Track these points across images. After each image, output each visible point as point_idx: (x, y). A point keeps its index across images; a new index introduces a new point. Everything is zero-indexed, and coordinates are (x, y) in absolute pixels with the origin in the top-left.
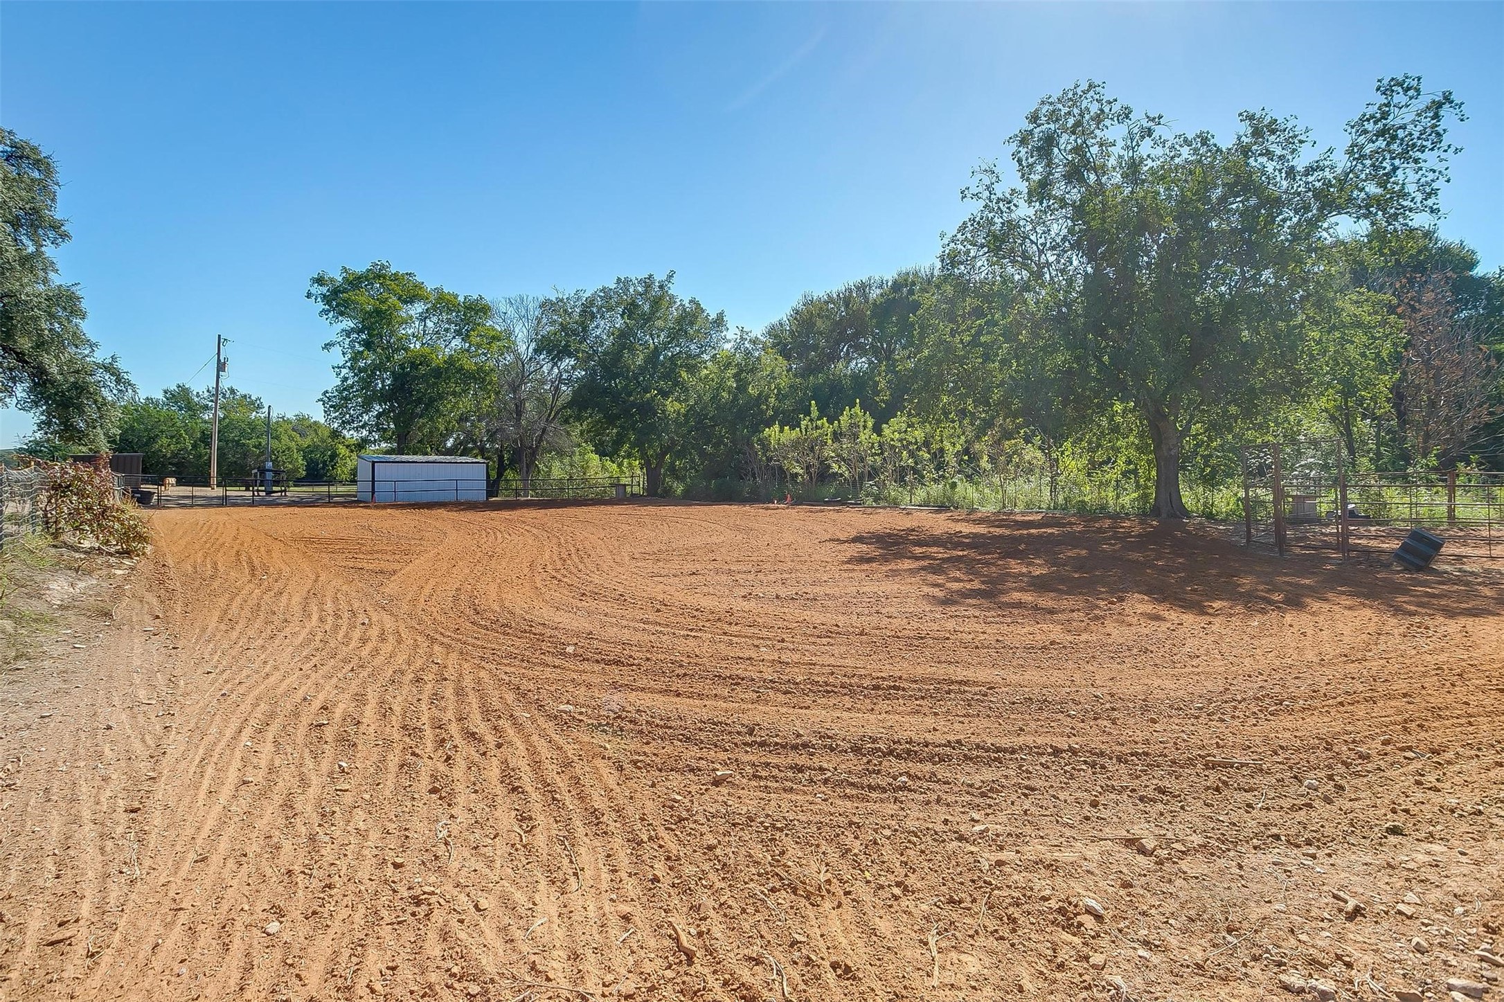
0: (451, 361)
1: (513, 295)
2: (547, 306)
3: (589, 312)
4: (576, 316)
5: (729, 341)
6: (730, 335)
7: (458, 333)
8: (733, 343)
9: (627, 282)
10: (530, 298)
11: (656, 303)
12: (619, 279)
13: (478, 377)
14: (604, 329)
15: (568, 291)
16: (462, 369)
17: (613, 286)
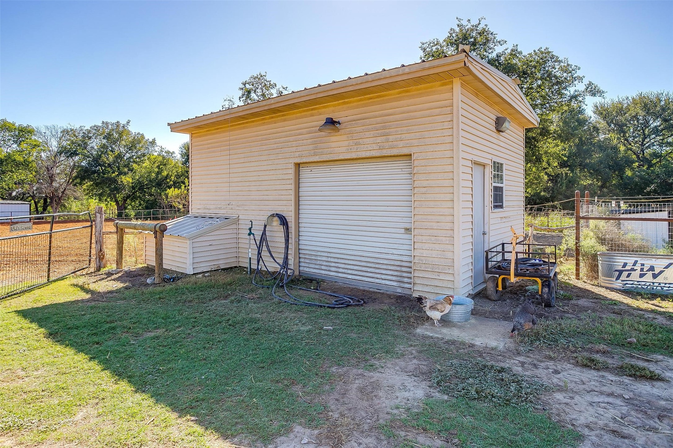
0: (9, 156)
1: (49, 124)
2: (65, 132)
3: (87, 136)
4: (80, 138)
5: (156, 152)
6: (156, 149)
7: (15, 142)
8: (158, 153)
9: (107, 123)
10: (59, 126)
11: (121, 134)
12: (103, 122)
13: (26, 164)
14: (95, 144)
15: (77, 126)
16: (15, 160)
17: (101, 125)
